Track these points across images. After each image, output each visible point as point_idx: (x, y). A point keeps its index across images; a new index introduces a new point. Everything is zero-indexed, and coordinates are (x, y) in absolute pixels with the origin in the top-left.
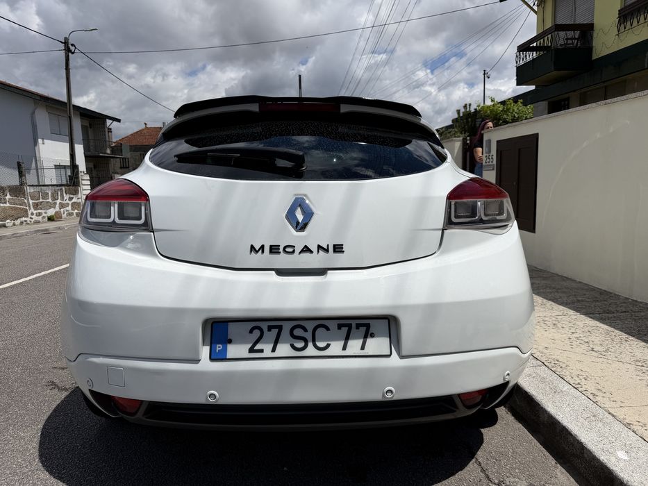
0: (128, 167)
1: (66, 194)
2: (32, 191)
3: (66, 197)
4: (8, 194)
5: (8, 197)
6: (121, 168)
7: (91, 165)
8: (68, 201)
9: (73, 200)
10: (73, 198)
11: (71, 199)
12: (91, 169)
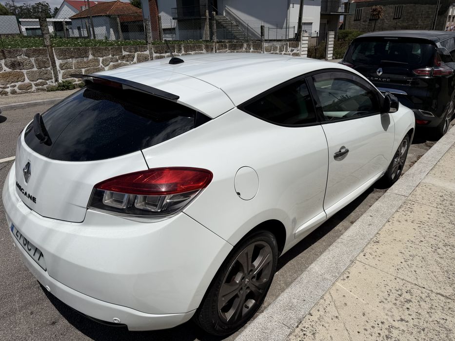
0: (360, 20)
1: (290, 47)
2: (267, 45)
3: (289, 49)
4: (252, 48)
5: (252, 50)
6: (355, 20)
7: (325, 21)
8: (290, 52)
9: (294, 52)
10: (294, 50)
11: (292, 51)
12: (325, 23)
